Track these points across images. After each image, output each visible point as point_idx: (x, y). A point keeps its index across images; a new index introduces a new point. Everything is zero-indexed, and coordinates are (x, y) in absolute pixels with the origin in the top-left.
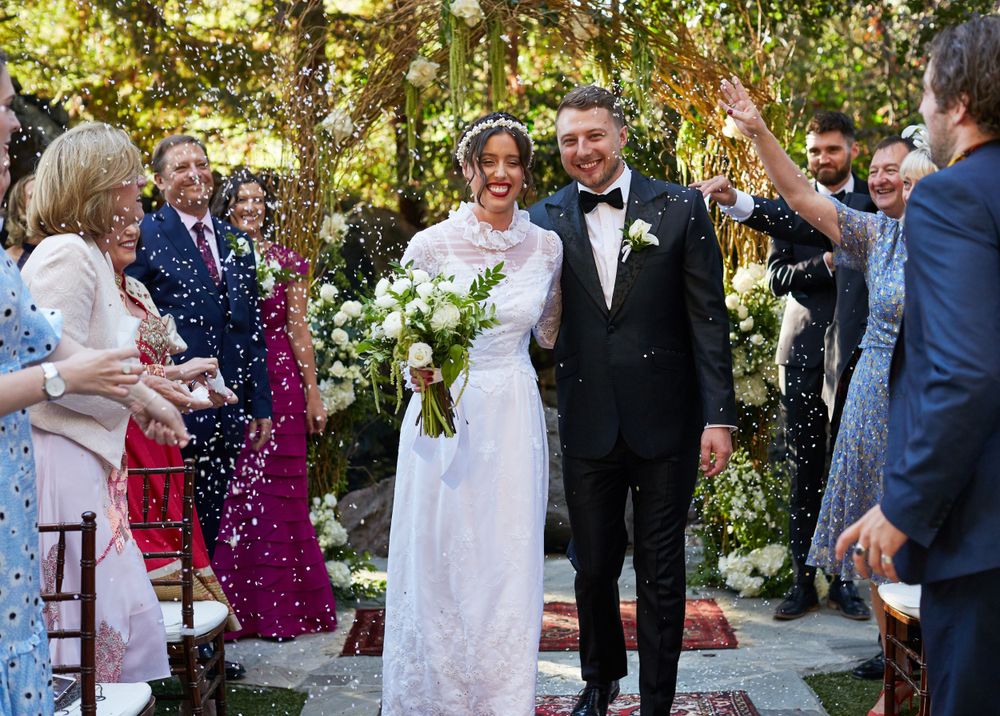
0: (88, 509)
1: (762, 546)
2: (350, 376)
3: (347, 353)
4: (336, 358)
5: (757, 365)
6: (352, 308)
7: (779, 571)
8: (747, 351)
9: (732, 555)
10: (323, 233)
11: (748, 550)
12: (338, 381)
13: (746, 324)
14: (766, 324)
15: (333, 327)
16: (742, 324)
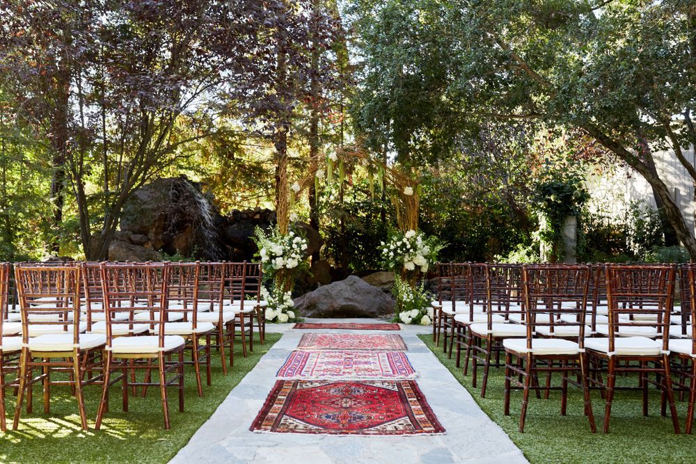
1: (412, 310)
2: (297, 257)
3: (297, 251)
4: (293, 252)
5: (411, 258)
6: (298, 239)
7: (417, 316)
8: (409, 254)
9: (403, 312)
11: (408, 311)
12: (294, 259)
14: (414, 247)
15: (292, 243)
16: (407, 246)
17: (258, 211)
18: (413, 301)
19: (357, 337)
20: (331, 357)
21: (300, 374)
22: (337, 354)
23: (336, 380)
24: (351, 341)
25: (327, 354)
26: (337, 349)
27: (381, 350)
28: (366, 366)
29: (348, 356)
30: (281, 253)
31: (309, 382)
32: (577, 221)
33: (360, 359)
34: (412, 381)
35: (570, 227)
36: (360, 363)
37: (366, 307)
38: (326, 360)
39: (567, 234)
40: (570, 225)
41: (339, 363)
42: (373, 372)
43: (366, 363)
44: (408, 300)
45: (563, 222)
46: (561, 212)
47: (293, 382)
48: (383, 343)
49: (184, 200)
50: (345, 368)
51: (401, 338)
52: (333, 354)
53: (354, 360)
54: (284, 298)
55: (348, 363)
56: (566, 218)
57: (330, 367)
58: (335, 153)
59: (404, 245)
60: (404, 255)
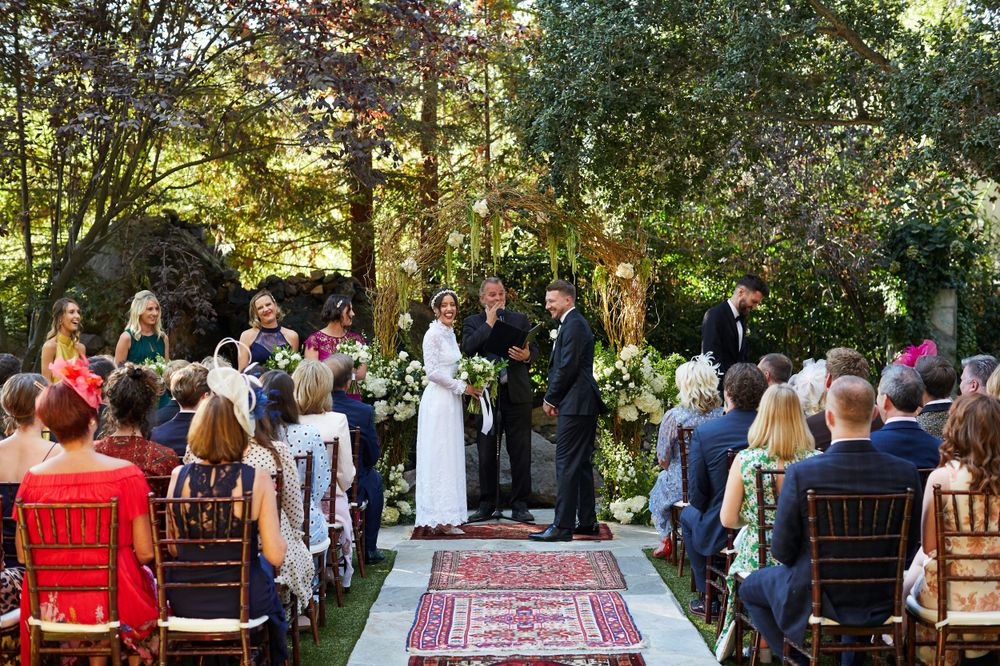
0: (336, 436)
1: (633, 497)
2: (414, 400)
3: (413, 388)
4: (407, 391)
5: (632, 399)
6: (415, 364)
7: (642, 510)
8: (628, 392)
9: (617, 501)
10: (400, 324)
11: (625, 499)
12: (408, 403)
13: (626, 377)
14: (637, 377)
15: (405, 374)
16: (624, 377)
17: (319, 278)
18: (636, 481)
19: (533, 558)
20: (494, 605)
21: (446, 642)
22: (502, 599)
23: (508, 654)
24: (524, 569)
25: (485, 600)
26: (501, 588)
27: (580, 588)
28: (557, 625)
29: (523, 604)
30: (383, 391)
31: (465, 658)
32: (959, 299)
33: (545, 611)
34: (634, 655)
35: (944, 311)
36: (545, 618)
37: (546, 488)
38: (485, 612)
39: (939, 326)
40: (944, 307)
41: (510, 619)
42: (570, 638)
43: (556, 618)
44: (627, 479)
45: (930, 302)
46: (927, 281)
47: (437, 659)
48: (583, 573)
49: (189, 283)
50: (520, 629)
51: (614, 560)
52: (496, 600)
53: (534, 611)
54: (392, 477)
55: (524, 619)
56: (937, 293)
57: (494, 627)
58: (484, 202)
59: (617, 374)
60: (618, 394)
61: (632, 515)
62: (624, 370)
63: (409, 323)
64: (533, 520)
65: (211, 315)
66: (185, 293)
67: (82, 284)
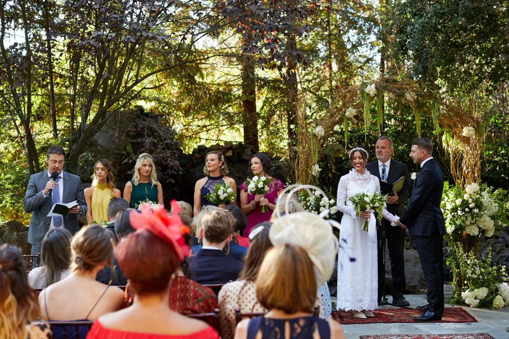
8: (473, 216)
9: (467, 291)
10: (313, 172)
11: (472, 290)
13: (472, 205)
14: (479, 205)
15: (319, 206)
16: (470, 206)
17: (229, 147)
18: (481, 277)
44: (474, 276)
59: (465, 204)
60: (466, 217)
61: (478, 301)
62: (470, 201)
63: (318, 171)
64: (408, 305)
65: (178, 171)
66: (162, 155)
67: (90, 150)
